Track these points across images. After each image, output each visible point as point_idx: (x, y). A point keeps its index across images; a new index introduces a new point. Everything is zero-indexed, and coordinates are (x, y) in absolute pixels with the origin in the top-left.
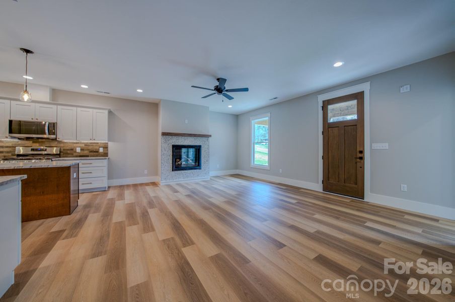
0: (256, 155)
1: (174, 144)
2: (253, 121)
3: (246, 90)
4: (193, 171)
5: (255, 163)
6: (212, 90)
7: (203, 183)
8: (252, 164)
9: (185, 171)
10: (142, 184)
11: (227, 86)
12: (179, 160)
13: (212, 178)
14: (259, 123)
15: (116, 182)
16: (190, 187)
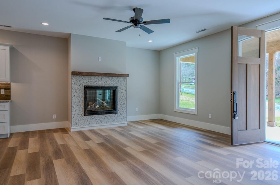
0: (181, 98)
1: (85, 85)
2: (177, 58)
3: (167, 21)
4: (107, 115)
5: (181, 106)
6: (128, 22)
7: (118, 130)
8: (177, 108)
9: (98, 116)
10: (49, 131)
11: (145, 17)
12: (91, 103)
13: (130, 123)
14: (184, 60)
15: (20, 128)
16: (103, 134)
